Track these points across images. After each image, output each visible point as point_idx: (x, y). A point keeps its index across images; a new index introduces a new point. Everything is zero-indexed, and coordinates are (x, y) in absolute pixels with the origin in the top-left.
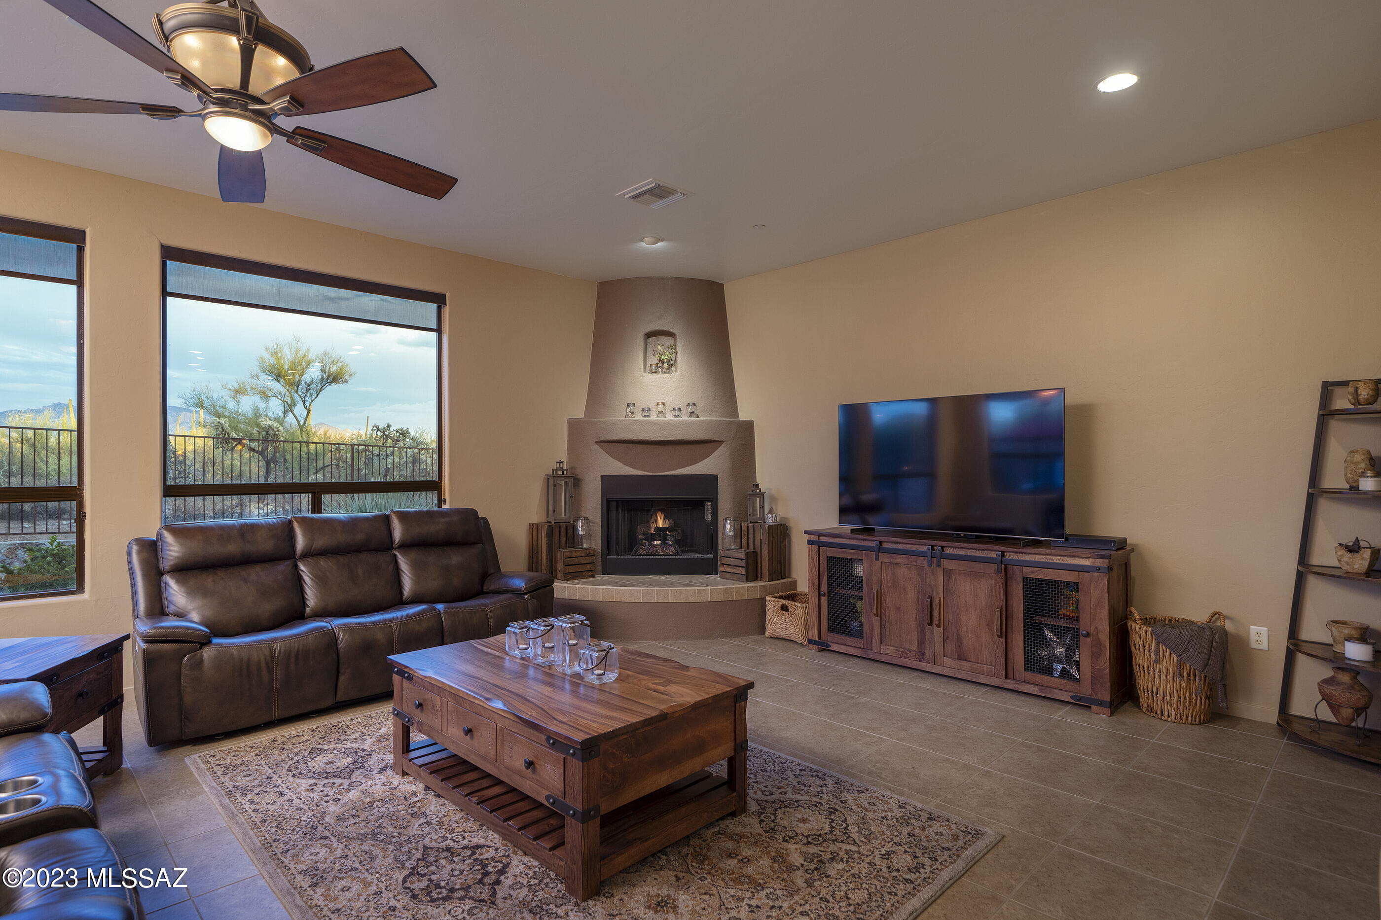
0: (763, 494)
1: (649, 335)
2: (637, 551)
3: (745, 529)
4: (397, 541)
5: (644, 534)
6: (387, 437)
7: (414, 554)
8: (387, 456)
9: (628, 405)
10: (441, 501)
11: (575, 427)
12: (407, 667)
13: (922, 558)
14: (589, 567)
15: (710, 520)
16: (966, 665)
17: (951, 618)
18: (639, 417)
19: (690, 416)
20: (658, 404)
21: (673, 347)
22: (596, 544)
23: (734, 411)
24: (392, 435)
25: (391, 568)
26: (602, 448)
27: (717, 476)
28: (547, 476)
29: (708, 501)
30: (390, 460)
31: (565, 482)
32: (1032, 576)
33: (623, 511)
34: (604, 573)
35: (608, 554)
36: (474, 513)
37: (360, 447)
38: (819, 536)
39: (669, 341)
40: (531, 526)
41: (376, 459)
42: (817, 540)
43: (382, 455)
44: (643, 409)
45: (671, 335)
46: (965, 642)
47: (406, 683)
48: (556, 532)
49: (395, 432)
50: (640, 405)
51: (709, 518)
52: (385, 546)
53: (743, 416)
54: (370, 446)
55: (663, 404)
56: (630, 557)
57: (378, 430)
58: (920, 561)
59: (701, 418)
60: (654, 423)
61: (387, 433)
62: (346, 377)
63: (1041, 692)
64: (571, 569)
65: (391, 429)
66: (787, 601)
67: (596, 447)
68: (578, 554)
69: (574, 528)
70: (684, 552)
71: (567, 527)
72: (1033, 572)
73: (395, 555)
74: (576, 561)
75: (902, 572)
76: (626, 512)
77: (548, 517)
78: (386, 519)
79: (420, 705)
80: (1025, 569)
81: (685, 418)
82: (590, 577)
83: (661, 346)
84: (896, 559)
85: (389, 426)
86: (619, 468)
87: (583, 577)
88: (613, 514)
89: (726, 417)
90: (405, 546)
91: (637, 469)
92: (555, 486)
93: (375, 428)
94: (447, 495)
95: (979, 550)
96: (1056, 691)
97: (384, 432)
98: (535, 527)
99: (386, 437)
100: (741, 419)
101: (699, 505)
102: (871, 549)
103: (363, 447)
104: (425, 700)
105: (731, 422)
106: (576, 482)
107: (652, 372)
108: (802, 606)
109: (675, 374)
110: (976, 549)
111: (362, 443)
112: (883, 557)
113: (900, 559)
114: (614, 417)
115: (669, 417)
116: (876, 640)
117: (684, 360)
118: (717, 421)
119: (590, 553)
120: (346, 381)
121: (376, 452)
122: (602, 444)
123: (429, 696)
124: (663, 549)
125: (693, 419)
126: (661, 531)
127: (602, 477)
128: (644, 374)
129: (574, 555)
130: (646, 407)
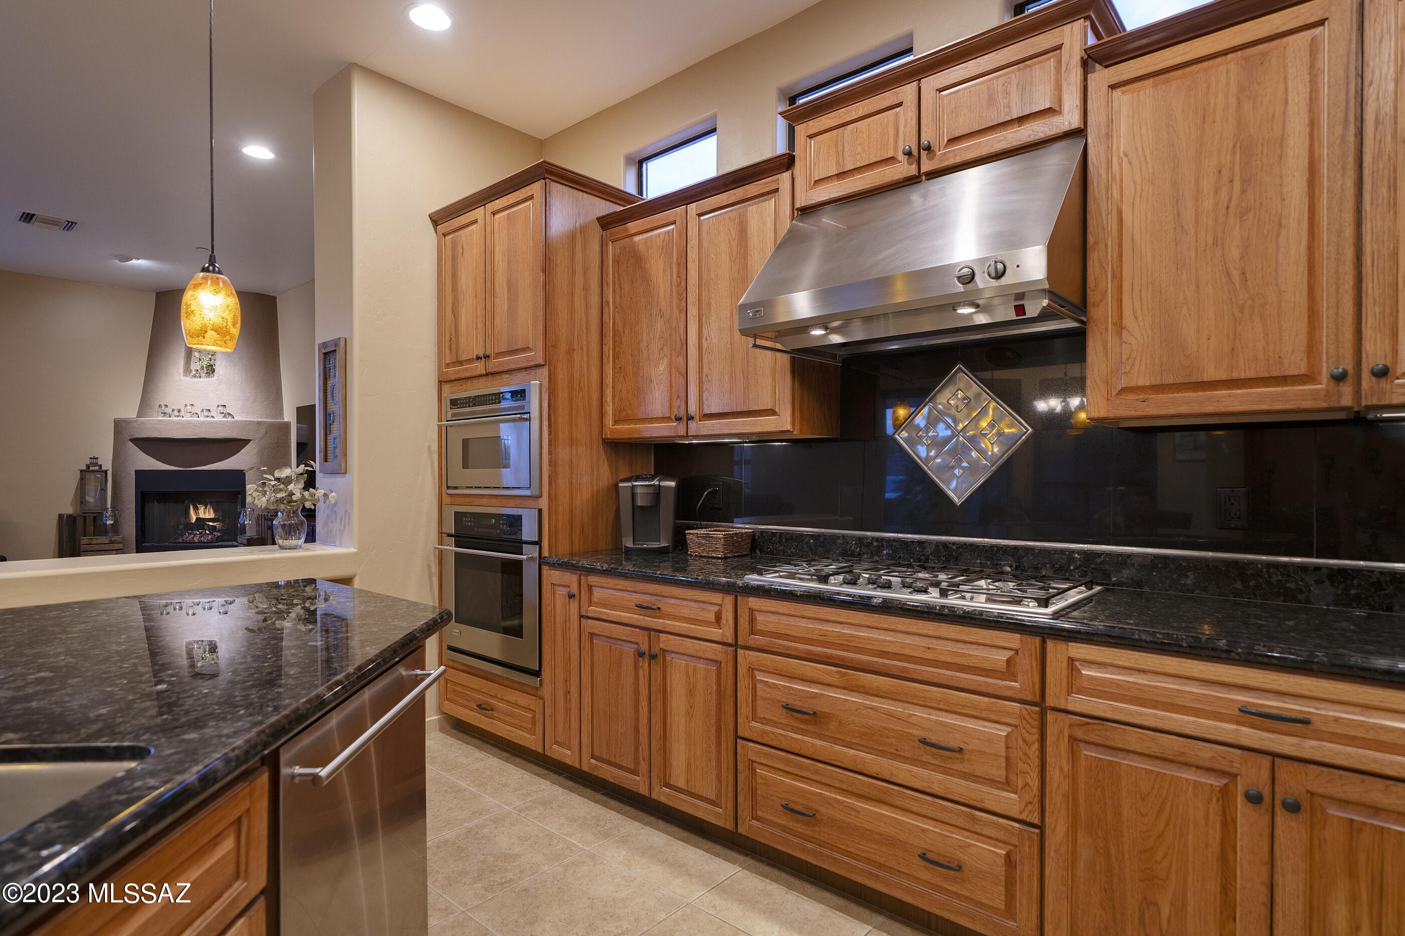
5: (185, 524)
9: (161, 406)
18: (169, 418)
19: (222, 417)
23: (280, 413)
26: (136, 445)
27: (244, 471)
28: (81, 471)
29: (239, 494)
33: (160, 502)
35: (143, 542)
40: (61, 517)
44: (174, 410)
48: (81, 521)
50: (172, 406)
59: (235, 419)
67: (132, 445)
68: (100, 541)
71: (94, 518)
74: (98, 547)
77: (77, 508)
81: (218, 418)
86: (150, 463)
88: (147, 504)
91: (169, 465)
92: (85, 480)
98: (64, 517)
100: (284, 420)
107: (192, 377)
115: (200, 418)
117: (222, 367)
118: (243, 421)
119: (117, 541)
122: (135, 442)
125: (225, 419)
126: (201, 522)
127: (136, 472)
128: (183, 378)
129: (95, 542)
130: (176, 408)
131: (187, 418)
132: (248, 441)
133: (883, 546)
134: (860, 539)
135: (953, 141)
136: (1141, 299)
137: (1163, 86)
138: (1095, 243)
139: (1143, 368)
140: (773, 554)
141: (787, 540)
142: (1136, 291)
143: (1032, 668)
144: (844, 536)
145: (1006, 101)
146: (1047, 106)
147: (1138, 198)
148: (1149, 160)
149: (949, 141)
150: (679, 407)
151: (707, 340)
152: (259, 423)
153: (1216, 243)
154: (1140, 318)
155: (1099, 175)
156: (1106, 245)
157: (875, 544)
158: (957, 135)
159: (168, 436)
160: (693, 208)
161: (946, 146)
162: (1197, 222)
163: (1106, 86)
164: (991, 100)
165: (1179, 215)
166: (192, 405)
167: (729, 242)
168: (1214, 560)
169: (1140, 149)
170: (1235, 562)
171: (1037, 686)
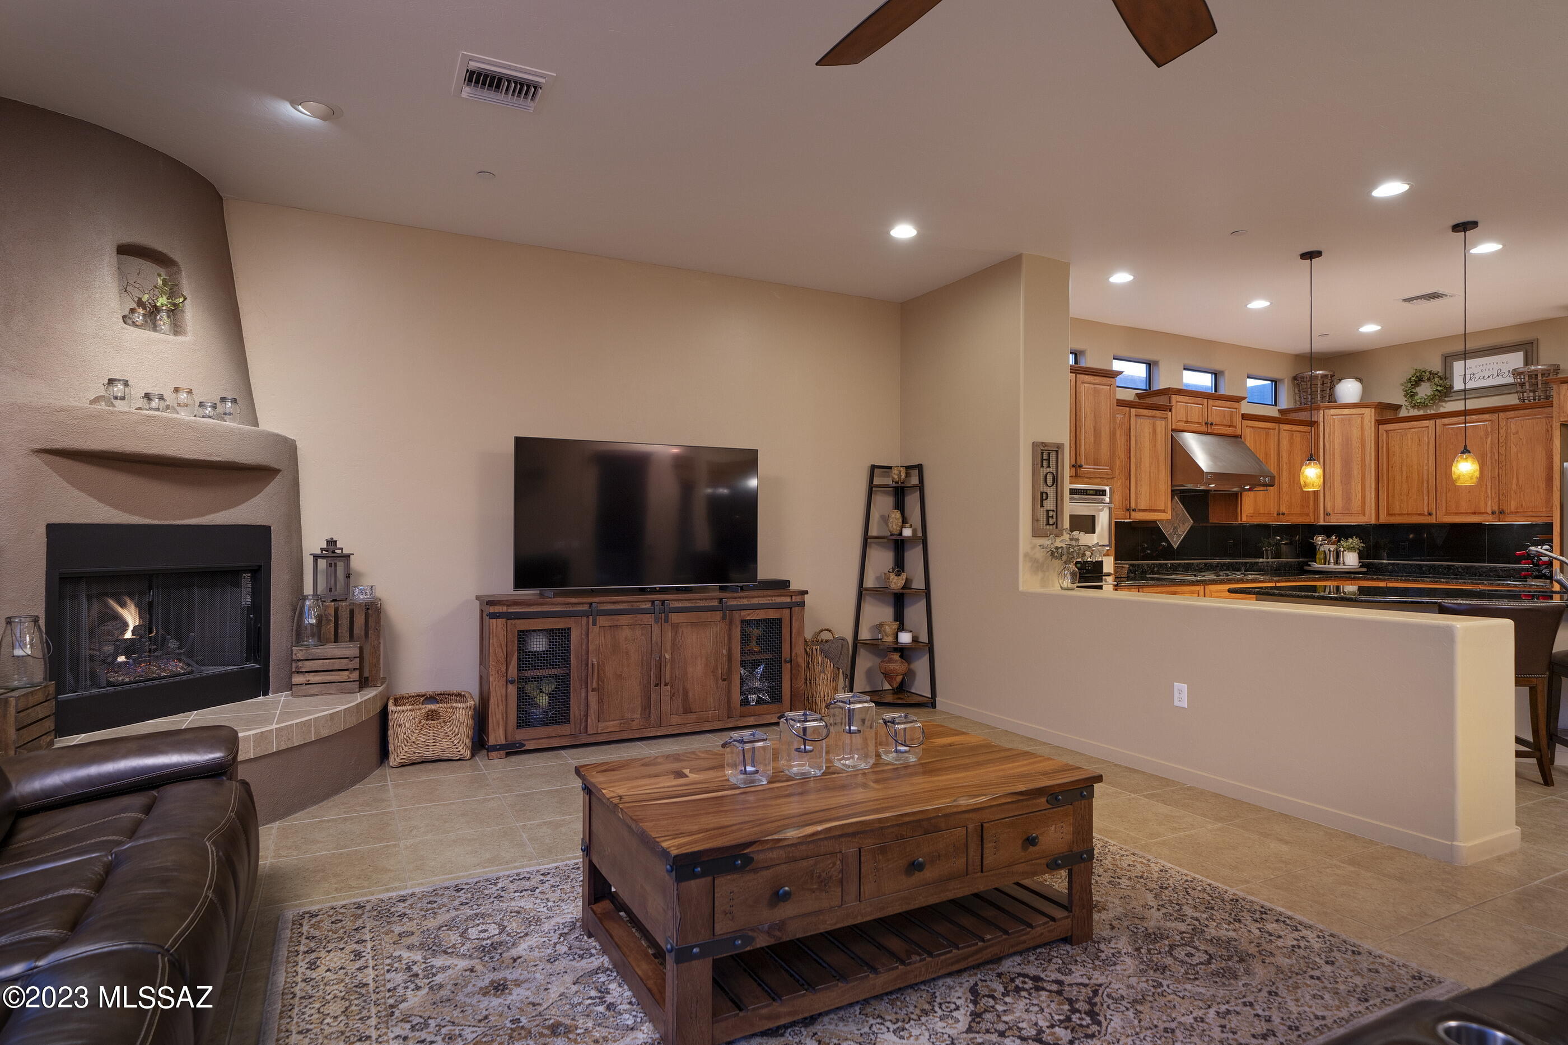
13: (648, 615)
16: (692, 717)
17: (677, 673)
20: (178, 389)
21: (174, 287)
32: (748, 618)
38: (508, 606)
39: (166, 274)
42: (505, 610)
45: (169, 263)
46: (690, 694)
55: (190, 392)
58: (648, 619)
63: (756, 721)
66: (438, 705)
72: (749, 615)
75: (626, 633)
80: (743, 613)
84: (618, 621)
95: (702, 600)
96: (768, 716)
102: (585, 614)
108: (464, 705)
109: (186, 338)
110: (700, 600)
112: (602, 621)
113: (624, 620)
116: (592, 719)
130: (153, 392)
132: (278, 471)
150: (1127, 504)
160: (1133, 411)
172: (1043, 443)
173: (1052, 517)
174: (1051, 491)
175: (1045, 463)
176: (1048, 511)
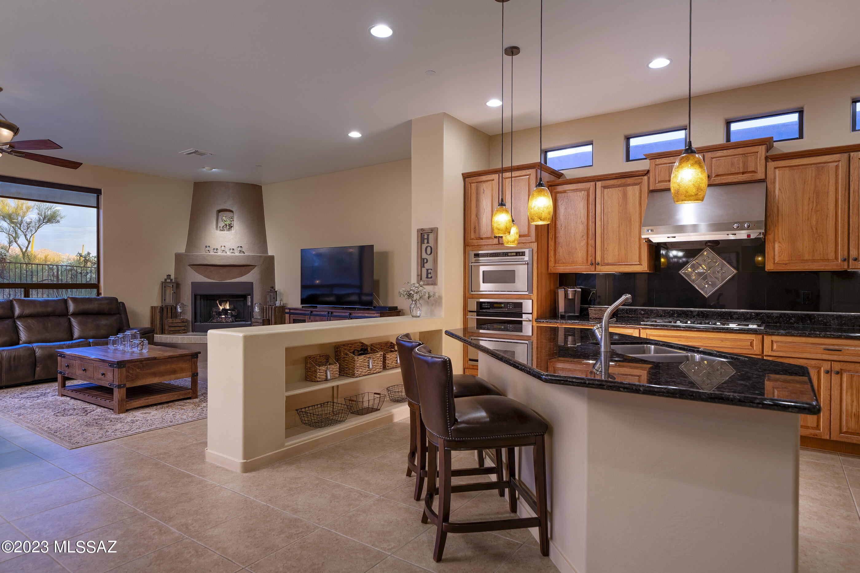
0: (276, 292)
1: (219, 211)
2: (211, 320)
3: (265, 308)
4: (71, 312)
5: (216, 312)
6: (88, 261)
7: (80, 318)
8: (87, 273)
9: (206, 247)
10: (99, 294)
11: (179, 257)
12: (63, 352)
13: (325, 317)
14: (183, 328)
15: (250, 305)
18: (212, 253)
19: (240, 253)
20: (221, 246)
21: (232, 218)
22: (189, 316)
23: (266, 251)
24: (91, 260)
25: (67, 324)
26: (191, 268)
27: (252, 283)
28: (162, 282)
29: (249, 295)
30: (88, 276)
31: (173, 285)
33: (204, 300)
34: (193, 331)
35: (195, 322)
36: (116, 299)
37: (68, 267)
38: (290, 310)
39: (230, 214)
40: (152, 307)
41: (79, 275)
42: (289, 311)
43: (84, 272)
44: (214, 249)
45: (232, 211)
47: (63, 359)
48: (165, 310)
49: (94, 258)
50: (213, 247)
51: (249, 304)
52: (65, 314)
53: (270, 253)
54: (74, 266)
56: (207, 323)
57: (81, 256)
59: (246, 254)
60: (219, 256)
61: (87, 259)
62: (58, 218)
64: (172, 329)
65: (91, 255)
67: (189, 267)
68: (177, 321)
69: (176, 308)
70: (236, 321)
71: (171, 308)
73: (69, 319)
74: (176, 325)
76: (205, 301)
77: (162, 303)
78: (65, 301)
79: (68, 366)
81: (237, 254)
82: (184, 333)
83: (224, 217)
84: (316, 318)
85: (89, 254)
86: (200, 278)
87: (180, 333)
88: (198, 302)
89: (260, 254)
90: (75, 314)
91: (211, 279)
92: (165, 287)
93: (78, 255)
94: (102, 291)
97: (85, 258)
98: (154, 308)
99: (86, 261)
100: (269, 255)
101: (244, 297)
102: (308, 315)
103: (69, 267)
104: (70, 364)
105: (261, 256)
106: (178, 286)
107: (221, 230)
109: (233, 231)
110: (342, 312)
111: (69, 265)
112: (312, 318)
113: (318, 318)
114: (200, 253)
115: (229, 253)
117: (237, 225)
118: (253, 255)
119: (185, 321)
120: (58, 222)
121: (79, 271)
122: (192, 266)
123: (71, 361)
124: (225, 319)
125: (240, 254)
126: (225, 310)
127: (192, 283)
128: (216, 231)
129: (174, 322)
130: (215, 248)
131: (220, 253)
132: (256, 266)
133: (675, 313)
134: (665, 310)
135: (717, 176)
136: (785, 234)
137: (792, 171)
138: (770, 215)
139: (785, 255)
140: (623, 317)
141: (630, 312)
142: (783, 231)
143: (759, 344)
144: (657, 310)
145: (738, 166)
146: (753, 170)
147: (784, 203)
148: (788, 192)
149: (716, 175)
150: (591, 260)
151: (606, 235)
152: (260, 256)
153: (808, 219)
154: (784, 240)
155: (771, 194)
156: (773, 216)
157: (671, 312)
158: (719, 174)
159: (211, 264)
160: (599, 184)
161: (714, 177)
162: (802, 213)
163: (773, 168)
164: (732, 164)
165: (797, 210)
166: (225, 246)
167: (618, 198)
168: (801, 314)
169: (785, 188)
170: (808, 315)
171: (761, 350)
172: (422, 229)
173: (430, 273)
174: (430, 258)
175: (426, 241)
176: (427, 270)
